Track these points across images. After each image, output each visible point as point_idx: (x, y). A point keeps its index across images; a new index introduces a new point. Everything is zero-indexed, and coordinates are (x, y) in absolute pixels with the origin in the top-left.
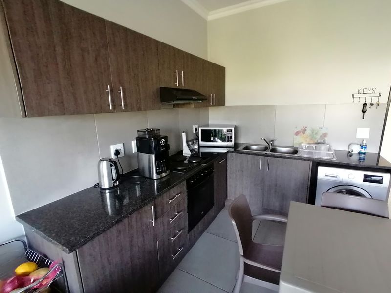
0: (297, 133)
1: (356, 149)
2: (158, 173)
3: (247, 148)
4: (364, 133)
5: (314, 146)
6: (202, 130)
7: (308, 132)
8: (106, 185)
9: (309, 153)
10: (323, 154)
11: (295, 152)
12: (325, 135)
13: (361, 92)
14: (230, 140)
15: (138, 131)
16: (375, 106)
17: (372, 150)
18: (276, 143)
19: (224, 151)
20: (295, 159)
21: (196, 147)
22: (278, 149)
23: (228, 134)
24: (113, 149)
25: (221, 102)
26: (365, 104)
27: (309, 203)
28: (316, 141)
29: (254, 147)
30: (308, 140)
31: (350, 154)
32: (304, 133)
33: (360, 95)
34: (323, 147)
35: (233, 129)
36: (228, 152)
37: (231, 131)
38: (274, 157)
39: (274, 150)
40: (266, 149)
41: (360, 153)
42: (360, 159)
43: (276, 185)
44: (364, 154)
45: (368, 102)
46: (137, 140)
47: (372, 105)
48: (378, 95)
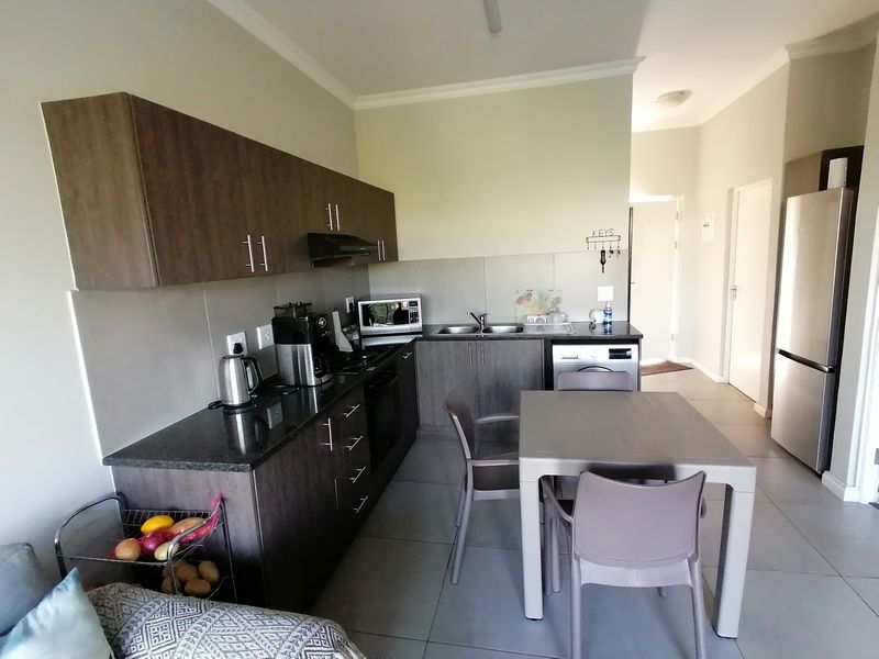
0: (519, 301)
1: (599, 318)
2: (317, 376)
3: (444, 331)
4: (606, 294)
5: (544, 318)
6: (363, 306)
7: (535, 297)
8: (235, 398)
9: (540, 328)
10: (557, 328)
11: (520, 329)
12: (558, 300)
13: (597, 234)
14: (415, 321)
15: (275, 308)
16: (615, 253)
17: (618, 317)
18: (489, 320)
19: (407, 340)
20: (520, 338)
21: (356, 337)
22: (494, 328)
23: (411, 310)
24: (231, 342)
25: (392, 255)
26: (603, 252)
27: (546, 389)
28: (546, 311)
29: (455, 330)
30: (536, 309)
31: (592, 326)
32: (529, 300)
33: (596, 239)
34: (556, 318)
35: (419, 299)
36: (414, 341)
37: (415, 303)
38: (491, 339)
39: (488, 330)
40: (476, 330)
41: (605, 323)
42: (606, 332)
43: (497, 385)
44: (610, 323)
45: (607, 249)
46: (273, 325)
47: (612, 252)
48: (617, 238)
